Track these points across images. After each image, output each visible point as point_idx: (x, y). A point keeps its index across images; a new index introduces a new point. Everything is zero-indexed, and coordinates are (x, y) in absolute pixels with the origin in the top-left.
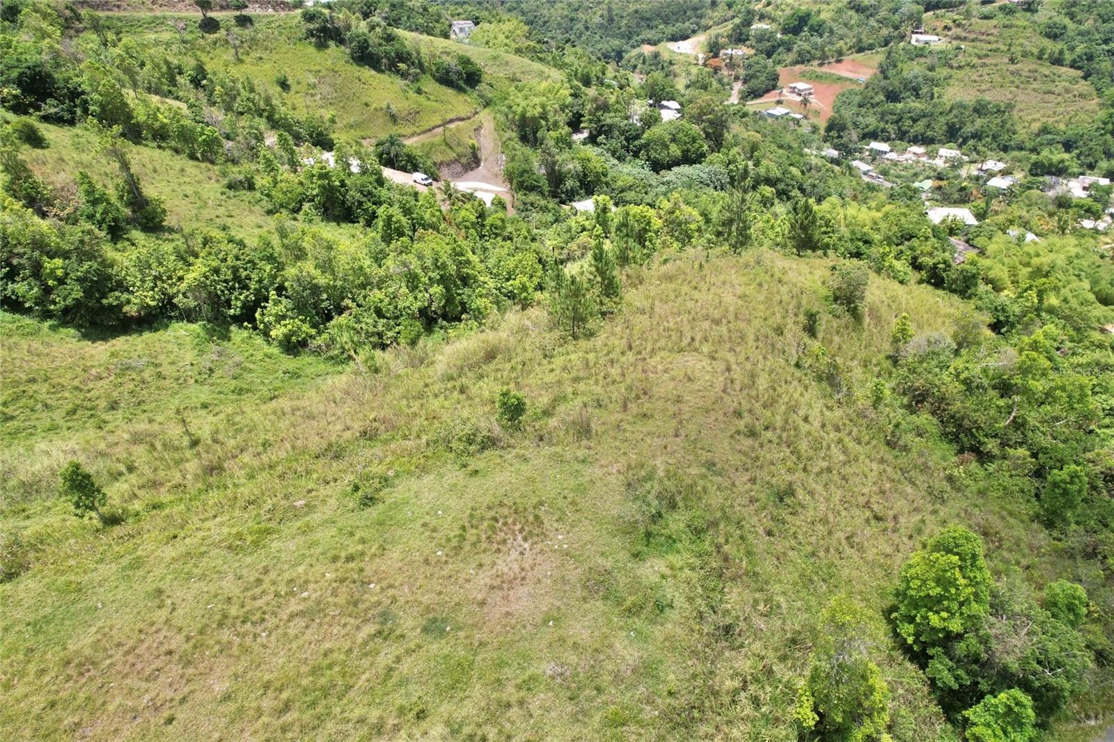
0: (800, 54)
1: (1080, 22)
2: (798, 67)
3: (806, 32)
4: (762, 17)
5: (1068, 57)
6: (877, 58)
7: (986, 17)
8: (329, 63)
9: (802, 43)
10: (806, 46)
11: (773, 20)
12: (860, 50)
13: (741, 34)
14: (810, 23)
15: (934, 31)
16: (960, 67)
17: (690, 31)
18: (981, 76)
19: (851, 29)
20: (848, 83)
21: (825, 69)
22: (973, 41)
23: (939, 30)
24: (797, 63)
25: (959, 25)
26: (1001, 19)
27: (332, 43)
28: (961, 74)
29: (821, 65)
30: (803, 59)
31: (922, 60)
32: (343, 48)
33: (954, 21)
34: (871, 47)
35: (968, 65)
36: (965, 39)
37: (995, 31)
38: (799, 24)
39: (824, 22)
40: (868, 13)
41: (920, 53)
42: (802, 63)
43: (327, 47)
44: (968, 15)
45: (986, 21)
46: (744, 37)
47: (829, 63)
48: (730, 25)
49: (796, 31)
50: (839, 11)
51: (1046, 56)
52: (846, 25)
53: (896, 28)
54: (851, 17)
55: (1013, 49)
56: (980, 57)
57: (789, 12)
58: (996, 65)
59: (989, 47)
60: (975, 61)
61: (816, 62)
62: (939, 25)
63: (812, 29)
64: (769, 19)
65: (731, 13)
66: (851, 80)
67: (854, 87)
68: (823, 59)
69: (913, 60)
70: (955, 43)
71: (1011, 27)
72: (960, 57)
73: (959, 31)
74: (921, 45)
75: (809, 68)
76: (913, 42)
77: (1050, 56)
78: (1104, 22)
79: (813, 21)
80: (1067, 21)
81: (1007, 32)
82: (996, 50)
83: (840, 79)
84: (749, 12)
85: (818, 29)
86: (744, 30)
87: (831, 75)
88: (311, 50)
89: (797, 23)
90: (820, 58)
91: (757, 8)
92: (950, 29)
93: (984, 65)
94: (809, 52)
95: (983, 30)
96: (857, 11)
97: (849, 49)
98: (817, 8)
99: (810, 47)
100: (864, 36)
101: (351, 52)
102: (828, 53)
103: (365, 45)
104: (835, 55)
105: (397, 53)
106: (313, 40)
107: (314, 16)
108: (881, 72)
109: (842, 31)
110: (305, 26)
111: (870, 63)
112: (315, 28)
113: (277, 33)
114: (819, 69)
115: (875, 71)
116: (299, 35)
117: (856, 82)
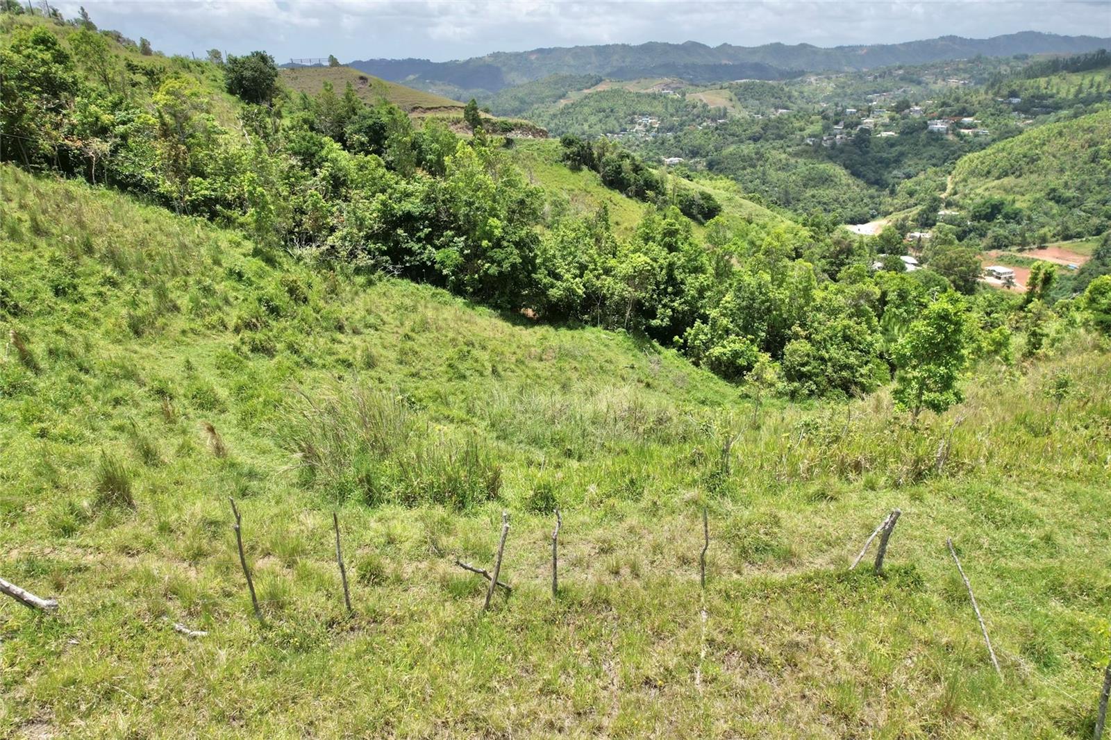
0: (996, 238)
2: (994, 252)
3: (1000, 219)
4: (949, 205)
6: (1090, 246)
8: (582, 184)
9: (996, 229)
10: (1001, 231)
11: (962, 208)
12: (1067, 238)
13: (927, 219)
14: (1004, 211)
17: (869, 216)
19: (1053, 217)
21: (1026, 255)
24: (993, 247)
27: (585, 168)
29: (1020, 251)
30: (998, 244)
32: (594, 173)
34: (1079, 235)
38: (992, 212)
39: (1021, 211)
40: (1071, 204)
42: (999, 247)
43: (580, 170)
46: (930, 221)
47: (1030, 249)
48: (915, 211)
49: (990, 217)
50: (1037, 201)
52: (1046, 214)
54: (1051, 208)
57: (978, 200)
61: (1015, 248)
64: (957, 206)
65: (912, 201)
66: (1059, 266)
67: (1064, 272)
68: (1023, 246)
75: (1006, 253)
79: (1007, 209)
84: (935, 199)
85: (1015, 216)
86: (931, 215)
87: (1034, 260)
88: (566, 171)
89: (989, 210)
90: (1019, 244)
91: (943, 196)
94: (1006, 238)
96: (1058, 202)
97: (1054, 236)
98: (1010, 198)
99: (1006, 233)
100: (1070, 224)
101: (603, 177)
102: (1029, 240)
103: (618, 170)
104: (1038, 241)
105: (646, 181)
106: (569, 163)
107: (573, 141)
108: (1098, 258)
109: (1043, 219)
110: (562, 150)
111: (1082, 250)
112: (573, 153)
113: (536, 154)
114: (1018, 255)
115: (1088, 258)
116: (556, 157)
117: (1066, 268)
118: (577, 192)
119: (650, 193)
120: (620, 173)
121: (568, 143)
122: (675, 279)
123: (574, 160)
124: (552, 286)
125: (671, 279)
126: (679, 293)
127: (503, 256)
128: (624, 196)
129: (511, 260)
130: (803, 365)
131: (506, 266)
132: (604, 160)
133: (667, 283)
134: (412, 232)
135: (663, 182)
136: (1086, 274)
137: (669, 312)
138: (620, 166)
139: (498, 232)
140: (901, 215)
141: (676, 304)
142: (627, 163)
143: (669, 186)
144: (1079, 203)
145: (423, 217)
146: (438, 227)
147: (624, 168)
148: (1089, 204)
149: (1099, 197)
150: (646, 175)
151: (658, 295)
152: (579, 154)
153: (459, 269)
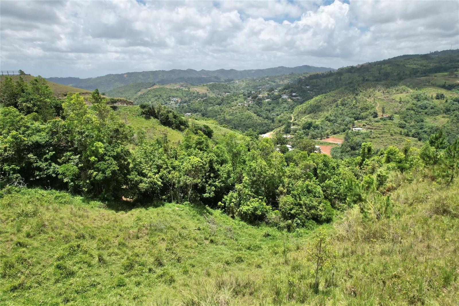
0: (312, 135)
1: (409, 123)
3: (312, 128)
4: (294, 124)
5: (411, 134)
6: (343, 136)
7: (377, 122)
8: (151, 124)
9: (311, 132)
10: (313, 133)
11: (298, 125)
12: (335, 134)
13: (287, 130)
14: (313, 126)
15: (360, 126)
16: (374, 138)
17: (266, 131)
18: (382, 140)
19: (329, 126)
20: (334, 145)
21: (323, 141)
22: (375, 129)
23: (361, 126)
24: (312, 139)
25: (368, 124)
26: (382, 122)
27: (152, 117)
28: (375, 140)
29: (321, 139)
30: (313, 137)
31: (359, 136)
32: (156, 119)
33: (366, 123)
34: (338, 132)
35: (377, 137)
36: (372, 129)
37: (382, 126)
39: (318, 125)
40: (334, 121)
41: (358, 134)
42: (314, 139)
43: (150, 118)
44: (370, 121)
45: (377, 123)
46: (289, 131)
47: (324, 138)
48: (283, 128)
49: (309, 128)
50: (322, 121)
51: (403, 133)
52: (326, 126)
53: (346, 126)
54: (328, 124)
55: (390, 131)
56: (380, 134)
57: (304, 122)
58: (386, 137)
59: (382, 131)
60: (379, 136)
61: (319, 139)
62: (361, 125)
63: (314, 127)
65: (281, 124)
66: (335, 144)
67: (337, 146)
69: (355, 136)
70: (370, 130)
71: (387, 124)
72: (373, 134)
73: (369, 126)
74: (357, 131)
76: (354, 130)
77: (404, 134)
78: (418, 122)
79: (314, 125)
80: (404, 123)
81: (386, 126)
82: (385, 132)
83: (330, 143)
84: (289, 123)
85: (316, 127)
86: (289, 129)
87: (326, 143)
88: (143, 119)
89: (308, 125)
90: (320, 137)
91: (291, 121)
92: (365, 126)
93: (382, 137)
94: (315, 135)
95: (378, 126)
96: (329, 121)
97: (330, 133)
98: (314, 121)
99: (315, 133)
100: (335, 129)
101: (160, 121)
102: (323, 135)
103: (167, 118)
104: (326, 135)
105: (180, 122)
106: (144, 116)
107: (145, 106)
108: (346, 140)
109: (326, 128)
110: (141, 110)
111: (340, 138)
112: (145, 111)
113: (128, 112)
114: (321, 141)
115: (343, 140)
116: (138, 114)
117: (337, 144)
118: (149, 128)
119: (182, 127)
120: (168, 119)
121: (143, 107)
122: (214, 169)
123: (147, 114)
124: (141, 181)
125: (212, 169)
126: (217, 176)
127: (106, 166)
128: (171, 129)
129: (111, 168)
130: (291, 210)
131: (108, 173)
132: (160, 113)
133: (210, 171)
134: (40, 156)
135: (187, 122)
136: (344, 146)
137: (213, 188)
138: (168, 116)
139: (101, 151)
140: (278, 130)
141: (217, 183)
142: (170, 115)
143: (190, 124)
144: (336, 121)
145: (48, 145)
146: (59, 151)
147: (169, 116)
148: (339, 121)
149: (342, 119)
150: (180, 119)
151: (206, 179)
152: (148, 112)
153: (76, 177)
